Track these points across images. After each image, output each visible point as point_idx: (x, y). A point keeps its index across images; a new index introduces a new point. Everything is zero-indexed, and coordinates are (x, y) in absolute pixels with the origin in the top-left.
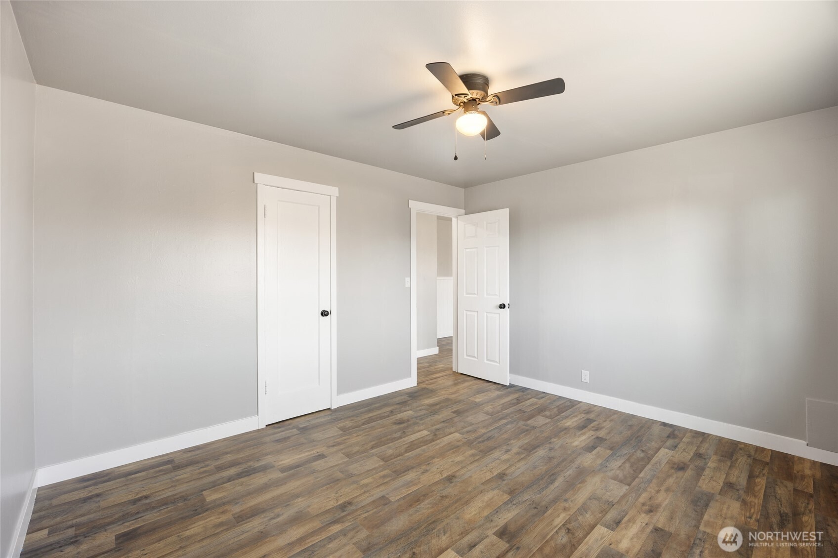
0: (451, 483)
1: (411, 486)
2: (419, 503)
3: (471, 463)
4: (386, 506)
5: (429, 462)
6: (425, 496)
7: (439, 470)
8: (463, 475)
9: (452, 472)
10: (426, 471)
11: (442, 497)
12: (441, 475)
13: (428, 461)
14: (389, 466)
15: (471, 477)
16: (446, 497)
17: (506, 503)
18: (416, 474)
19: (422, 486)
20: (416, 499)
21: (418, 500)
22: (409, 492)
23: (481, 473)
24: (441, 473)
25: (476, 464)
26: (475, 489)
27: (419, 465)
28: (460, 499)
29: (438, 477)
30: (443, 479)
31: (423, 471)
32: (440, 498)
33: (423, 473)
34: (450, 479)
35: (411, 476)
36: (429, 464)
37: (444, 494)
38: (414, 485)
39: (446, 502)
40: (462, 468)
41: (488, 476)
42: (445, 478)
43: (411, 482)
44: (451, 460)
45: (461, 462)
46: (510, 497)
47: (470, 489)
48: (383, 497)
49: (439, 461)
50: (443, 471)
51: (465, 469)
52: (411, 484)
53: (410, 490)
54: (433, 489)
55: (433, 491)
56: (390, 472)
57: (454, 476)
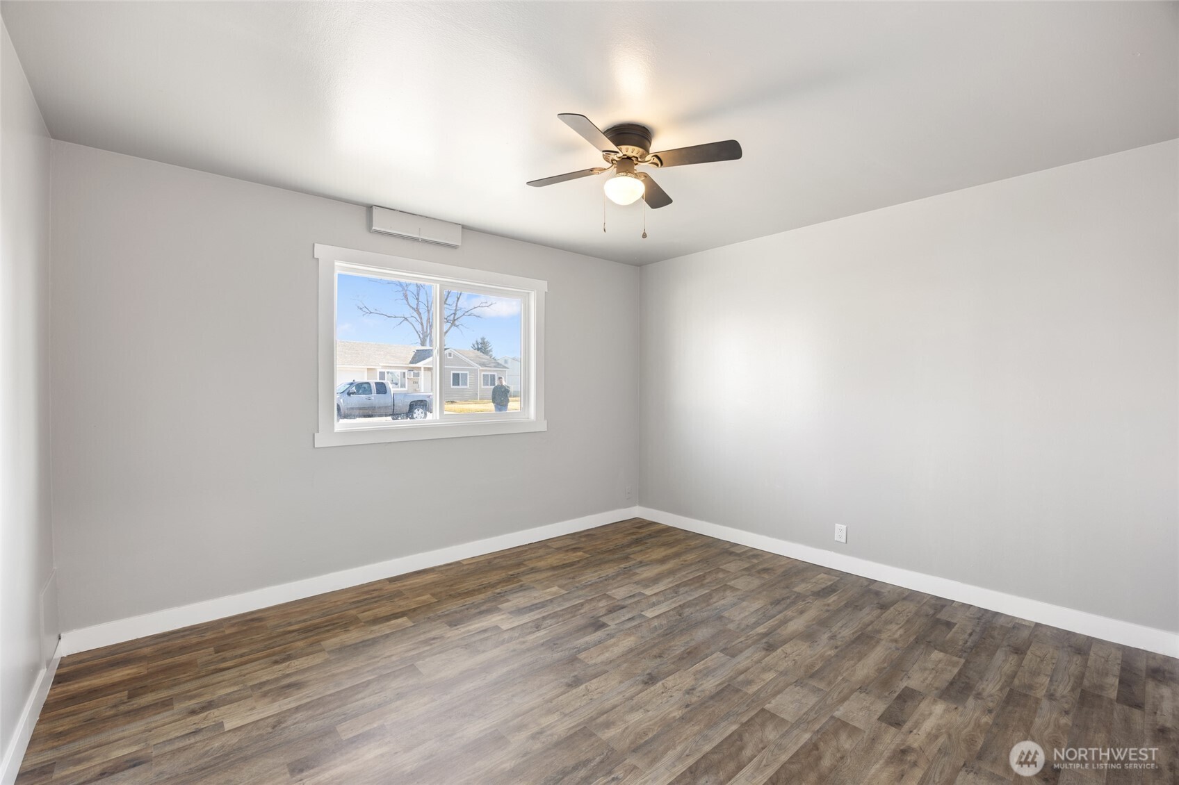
0: (649, 674)
1: (704, 669)
2: (688, 650)
3: (614, 707)
4: (724, 647)
5: (689, 709)
6: (681, 658)
7: (669, 694)
8: (632, 686)
9: (648, 690)
10: (690, 691)
11: (660, 657)
12: (666, 685)
13: (691, 711)
14: (753, 701)
15: (621, 682)
16: (655, 657)
17: (586, 649)
18: (703, 686)
19: (689, 670)
20: (692, 655)
21: (689, 653)
22: (703, 662)
23: (603, 688)
24: (666, 689)
25: (608, 705)
26: (619, 666)
27: (703, 704)
28: (639, 654)
29: (670, 681)
30: (661, 680)
31: (695, 692)
32: (663, 655)
33: (693, 689)
34: (651, 680)
35: (710, 685)
36: (687, 706)
37: (659, 659)
38: (700, 671)
39: (656, 651)
40: (631, 698)
41: (593, 684)
42: (658, 681)
43: (706, 675)
44: (650, 714)
45: (633, 709)
46: (577, 656)
47: (625, 665)
48: (733, 656)
49: (671, 712)
50: (663, 693)
51: (627, 695)
52: (705, 672)
53: (703, 664)
54: (673, 666)
55: (673, 663)
56: (745, 690)
57: (646, 683)
